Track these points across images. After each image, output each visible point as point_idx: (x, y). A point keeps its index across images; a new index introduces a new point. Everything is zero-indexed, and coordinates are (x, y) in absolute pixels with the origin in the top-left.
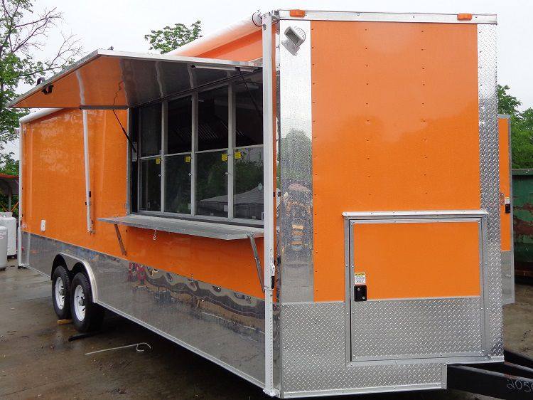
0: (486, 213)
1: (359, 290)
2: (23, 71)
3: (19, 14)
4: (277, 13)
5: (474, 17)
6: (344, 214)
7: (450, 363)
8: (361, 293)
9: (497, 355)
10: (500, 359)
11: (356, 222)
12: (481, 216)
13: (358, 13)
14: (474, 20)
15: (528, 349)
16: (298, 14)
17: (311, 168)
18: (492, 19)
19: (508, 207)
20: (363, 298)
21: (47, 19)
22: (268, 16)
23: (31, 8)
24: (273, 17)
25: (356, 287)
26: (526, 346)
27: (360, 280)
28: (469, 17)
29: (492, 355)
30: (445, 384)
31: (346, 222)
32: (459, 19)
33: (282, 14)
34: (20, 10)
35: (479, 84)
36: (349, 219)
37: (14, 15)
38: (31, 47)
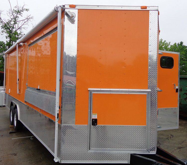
0: (150, 91)
1: (94, 120)
2: (19, 37)
3: (18, 17)
4: (64, 6)
5: (148, 8)
6: (89, 89)
7: (132, 153)
8: (95, 122)
9: (153, 151)
10: (154, 153)
11: (94, 93)
12: (148, 92)
13: (98, 6)
14: (148, 9)
15: (182, 148)
16: (73, 7)
17: (76, 70)
18: (156, 8)
19: (177, 90)
20: (96, 124)
21: (28, 19)
22: (59, 7)
23: (22, 15)
24: (62, 8)
25: (93, 120)
26: (181, 146)
27: (95, 116)
28: (146, 7)
29: (151, 151)
30: (129, 161)
31: (90, 93)
32: (141, 8)
33: (66, 6)
34: (18, 16)
35: (149, 36)
36: (91, 91)
37: (16, 17)
38: (23, 29)
